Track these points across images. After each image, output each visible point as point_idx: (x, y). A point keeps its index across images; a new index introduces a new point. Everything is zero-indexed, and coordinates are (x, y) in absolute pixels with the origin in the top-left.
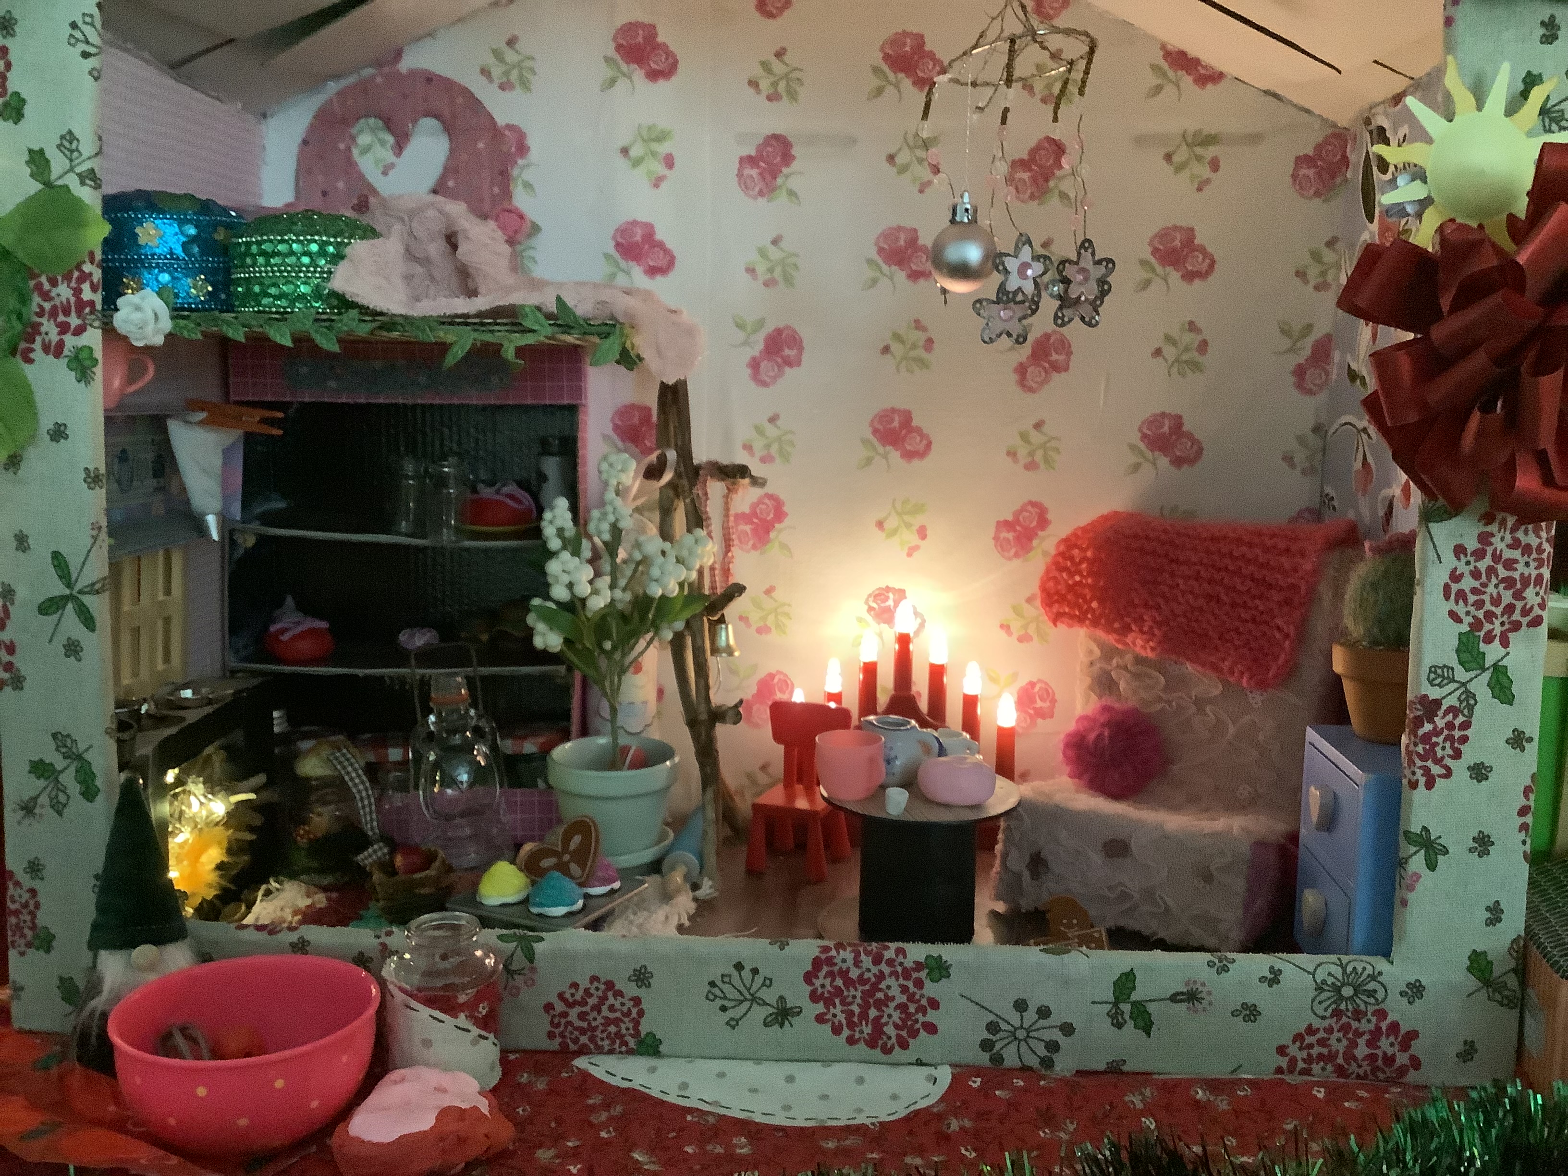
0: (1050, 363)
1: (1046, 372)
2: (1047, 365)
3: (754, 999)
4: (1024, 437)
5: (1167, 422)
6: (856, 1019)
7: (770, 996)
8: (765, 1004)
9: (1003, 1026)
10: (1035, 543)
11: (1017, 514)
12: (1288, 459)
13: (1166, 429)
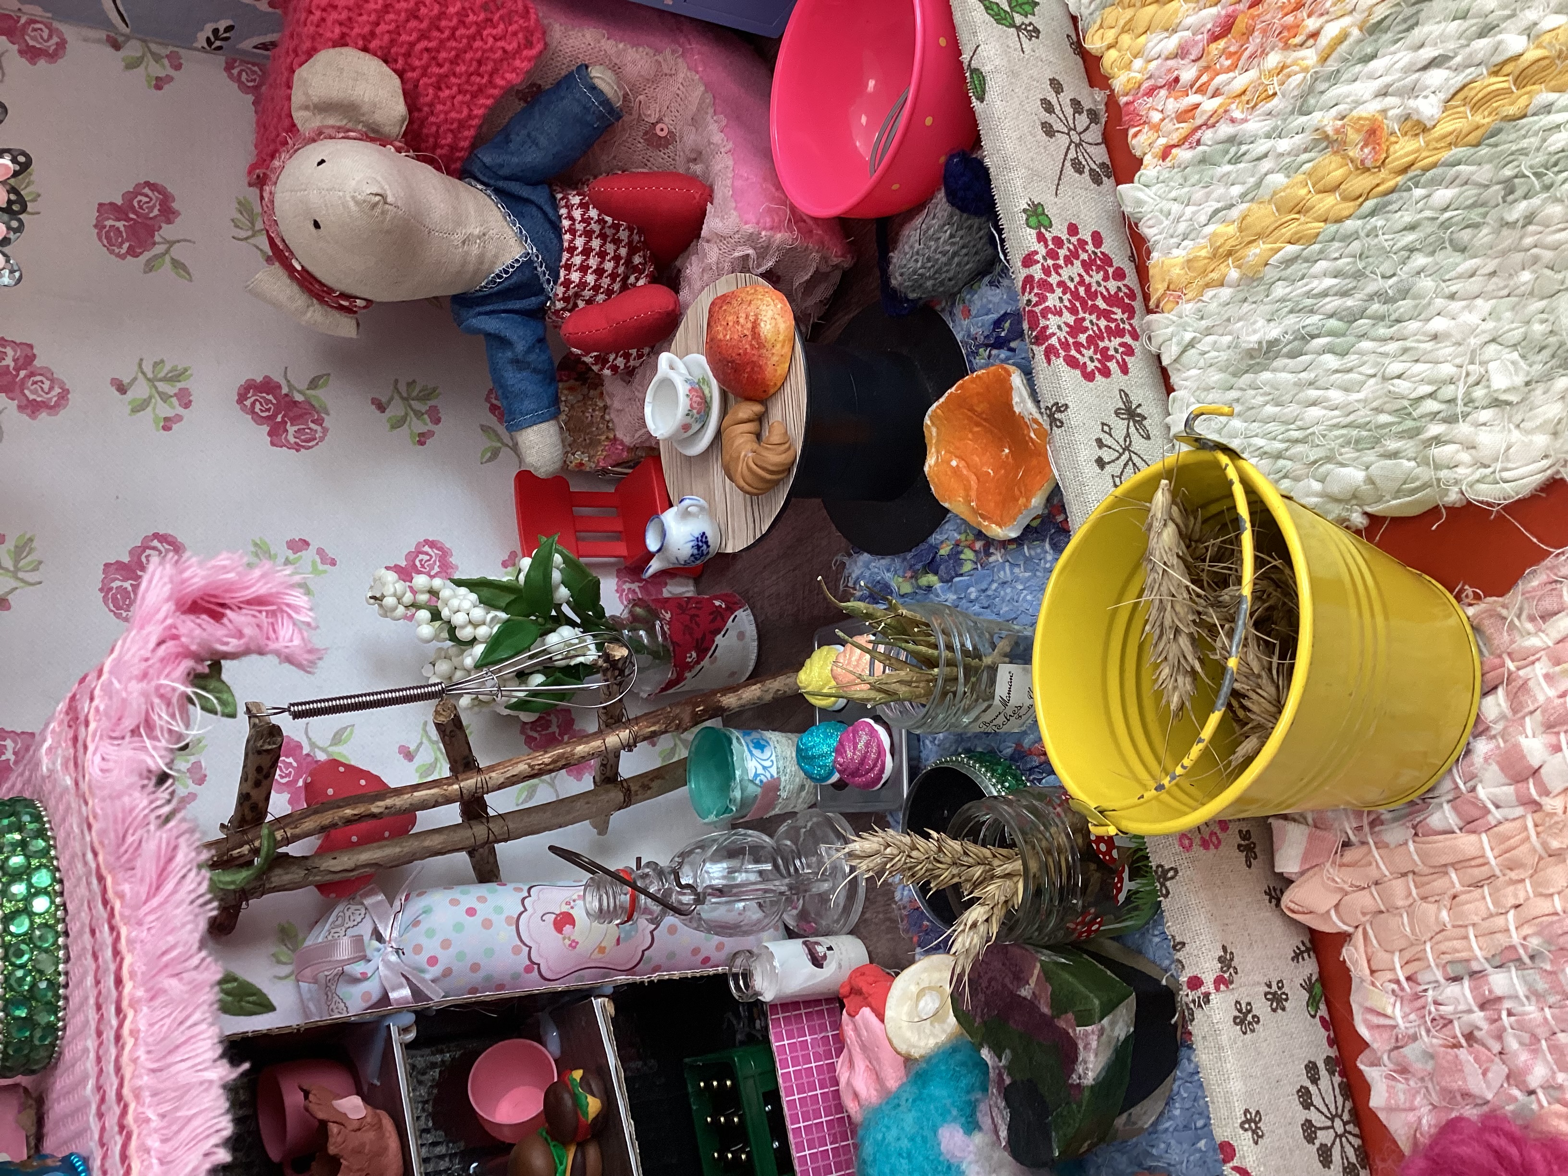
0: (18, 369)
1: (32, 374)
2: (23, 373)
3: (1127, 449)
4: (139, 407)
5: (109, 223)
6: (1113, 325)
7: (1120, 426)
8: (1128, 435)
9: (1072, 154)
10: (299, 397)
11: (259, 420)
12: (159, 84)
13: (120, 225)
